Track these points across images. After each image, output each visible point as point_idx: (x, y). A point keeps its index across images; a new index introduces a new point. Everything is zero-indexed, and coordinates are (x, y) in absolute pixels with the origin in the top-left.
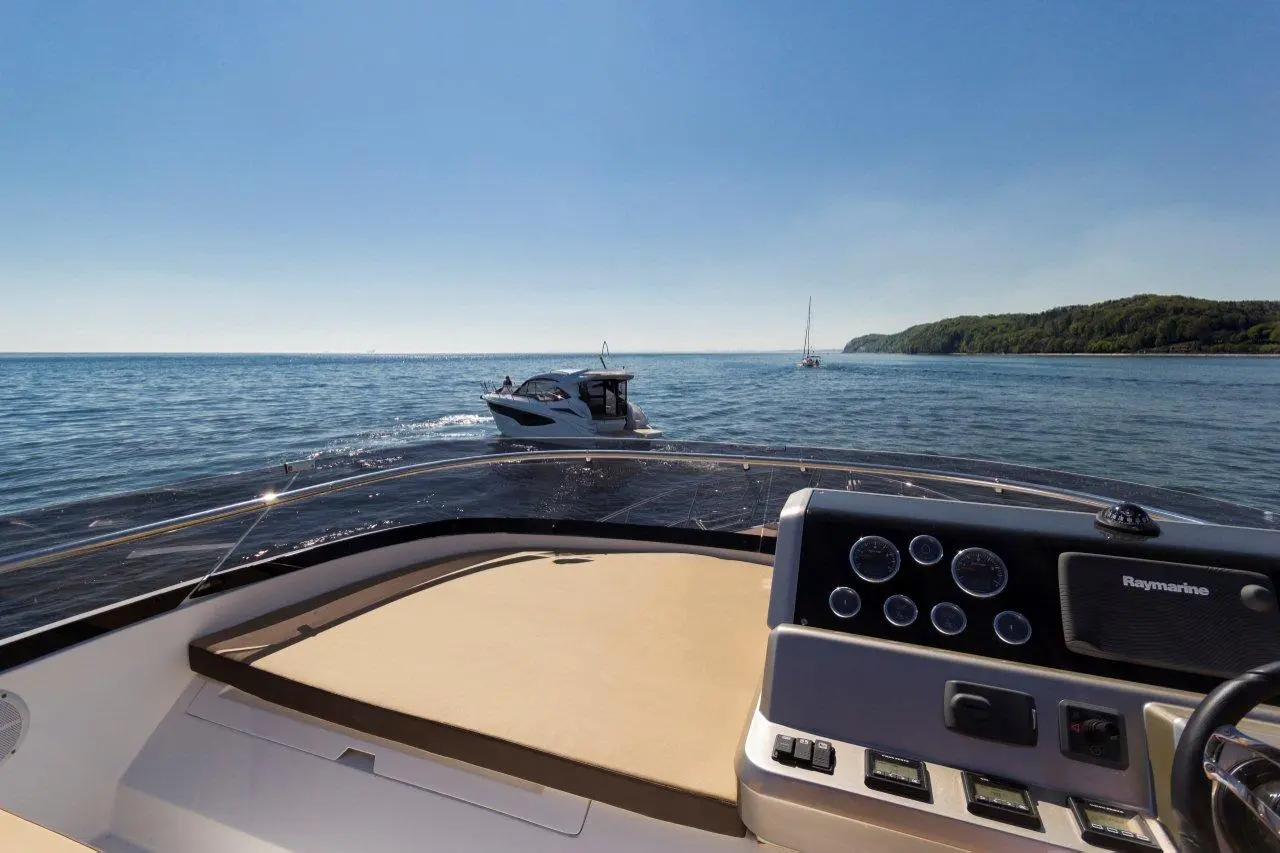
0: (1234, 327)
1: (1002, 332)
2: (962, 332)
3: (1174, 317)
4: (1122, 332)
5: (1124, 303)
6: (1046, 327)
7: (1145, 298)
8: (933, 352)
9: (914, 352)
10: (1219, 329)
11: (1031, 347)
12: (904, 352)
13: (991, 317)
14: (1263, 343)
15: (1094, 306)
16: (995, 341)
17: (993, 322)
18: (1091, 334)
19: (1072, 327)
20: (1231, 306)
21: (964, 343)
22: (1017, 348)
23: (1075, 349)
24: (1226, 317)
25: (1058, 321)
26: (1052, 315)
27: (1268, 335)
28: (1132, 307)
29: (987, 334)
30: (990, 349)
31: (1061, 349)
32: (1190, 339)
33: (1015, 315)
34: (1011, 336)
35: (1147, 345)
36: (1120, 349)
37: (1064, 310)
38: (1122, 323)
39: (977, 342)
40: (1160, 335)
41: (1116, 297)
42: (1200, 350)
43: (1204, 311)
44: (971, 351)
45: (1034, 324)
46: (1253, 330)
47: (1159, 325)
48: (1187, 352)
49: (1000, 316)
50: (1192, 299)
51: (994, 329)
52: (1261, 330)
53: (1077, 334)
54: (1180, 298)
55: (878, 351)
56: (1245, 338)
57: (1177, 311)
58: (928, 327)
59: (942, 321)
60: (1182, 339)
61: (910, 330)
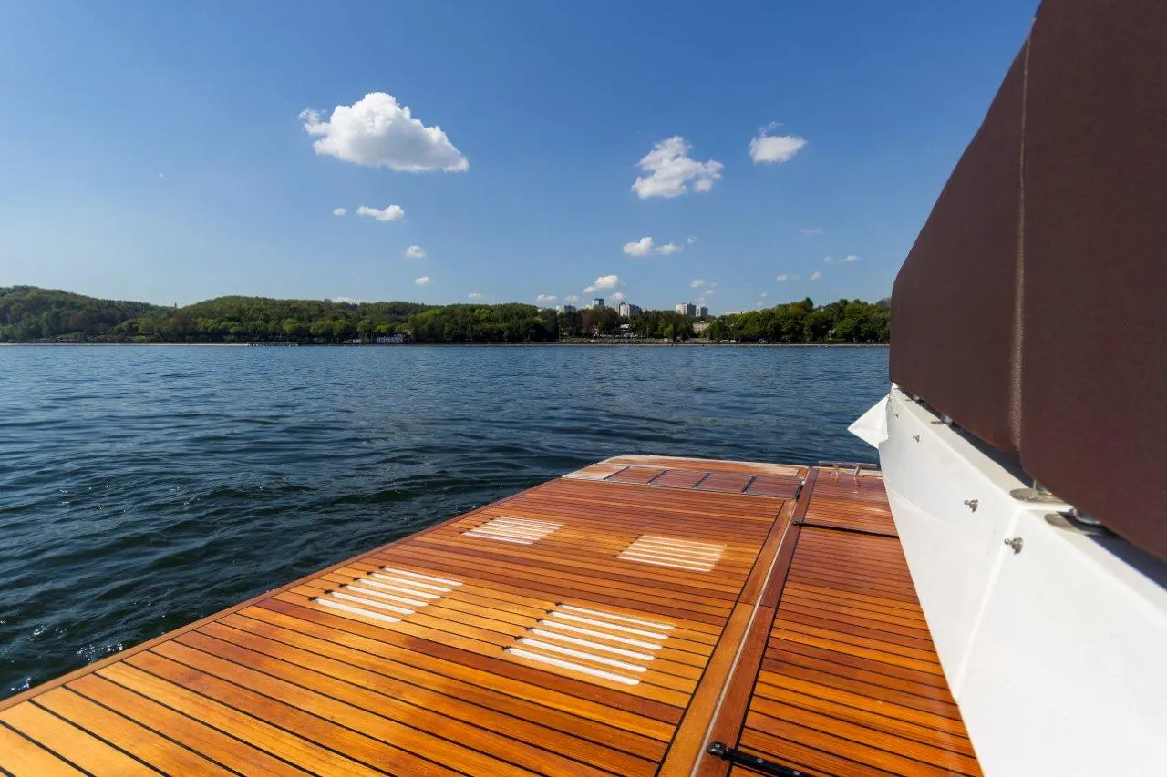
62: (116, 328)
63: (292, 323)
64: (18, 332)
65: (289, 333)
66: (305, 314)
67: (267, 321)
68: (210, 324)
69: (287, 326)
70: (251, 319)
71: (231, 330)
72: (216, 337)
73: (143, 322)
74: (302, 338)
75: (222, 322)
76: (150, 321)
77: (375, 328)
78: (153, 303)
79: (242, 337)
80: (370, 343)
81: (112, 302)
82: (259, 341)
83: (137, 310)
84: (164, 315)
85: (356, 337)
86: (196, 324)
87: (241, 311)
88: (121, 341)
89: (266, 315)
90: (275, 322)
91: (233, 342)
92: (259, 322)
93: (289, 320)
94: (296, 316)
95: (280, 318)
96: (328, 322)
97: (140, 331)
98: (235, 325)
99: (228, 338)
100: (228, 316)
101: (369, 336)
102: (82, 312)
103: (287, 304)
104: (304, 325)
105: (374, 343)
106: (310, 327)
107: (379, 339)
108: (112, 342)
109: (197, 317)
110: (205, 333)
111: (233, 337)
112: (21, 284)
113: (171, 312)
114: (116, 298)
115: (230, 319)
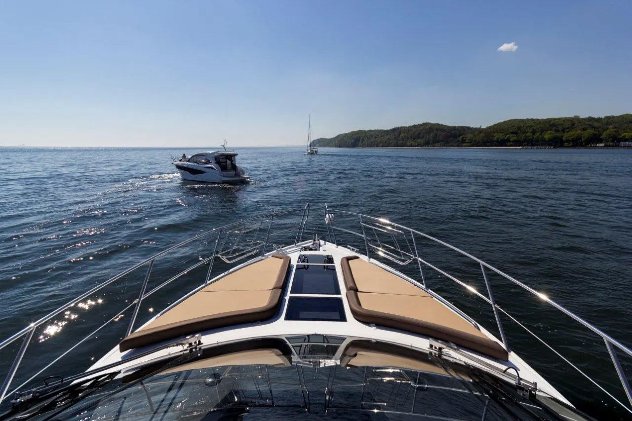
0: (455, 136)
1: (376, 138)
2: (360, 137)
3: (436, 132)
4: (418, 138)
5: (420, 126)
6: (392, 135)
7: (426, 124)
8: (348, 147)
9: (340, 146)
10: (450, 137)
11: (386, 144)
12: (336, 146)
13: (371, 131)
14: (463, 143)
15: (409, 127)
16: (372, 142)
17: (371, 133)
18: (408, 138)
19: (401, 136)
20: (454, 128)
21: (360, 143)
22: (381, 144)
23: (402, 145)
24: (453, 132)
25: (396, 133)
26: (394, 130)
27: (465, 140)
28: (422, 128)
29: (369, 139)
30: (371, 145)
31: (397, 145)
32: (441, 141)
33: (380, 130)
34: (378, 140)
35: (427, 144)
36: (418, 145)
37: (398, 128)
38: (419, 133)
39: (365, 142)
40: (432, 140)
41: (417, 124)
42: (445, 146)
43: (446, 130)
44: (363, 146)
45: (387, 135)
46: (461, 137)
47: (431, 135)
48: (440, 146)
49: (374, 130)
50: (442, 125)
51: (372, 136)
52: (463, 138)
53: (403, 139)
54: (438, 124)
55: (324, 146)
56: (458, 141)
57: (437, 130)
58: (346, 135)
59: (351, 132)
60: (439, 141)
61: (338, 136)
62: (456, 140)
63: (551, 134)
64: (422, 142)
65: (546, 140)
66: (560, 128)
67: (534, 133)
68: (501, 136)
69: (547, 136)
70: (524, 133)
71: (511, 140)
72: (502, 143)
73: (469, 136)
74: (557, 143)
75: (507, 134)
76: (472, 135)
77: (619, 135)
78: (471, 126)
79: (517, 143)
80: (613, 146)
81: (455, 127)
82: (527, 145)
83: (464, 130)
84: (477, 133)
85: (601, 141)
86: (493, 136)
87: (519, 128)
88: (458, 146)
89: (534, 129)
90: (539, 134)
91: (511, 146)
92: (528, 134)
93: (549, 132)
94: (554, 128)
95: (542, 131)
96: (579, 132)
97: (466, 141)
98: (514, 136)
99: (509, 144)
100: (511, 131)
101: (613, 141)
102: (445, 132)
103: (548, 121)
104: (558, 134)
105: (617, 146)
106: (562, 137)
107: (622, 143)
108: (454, 146)
109: (494, 133)
110: (497, 141)
111: (511, 143)
112: (425, 122)
113: (480, 131)
114: (457, 125)
115: (512, 133)
